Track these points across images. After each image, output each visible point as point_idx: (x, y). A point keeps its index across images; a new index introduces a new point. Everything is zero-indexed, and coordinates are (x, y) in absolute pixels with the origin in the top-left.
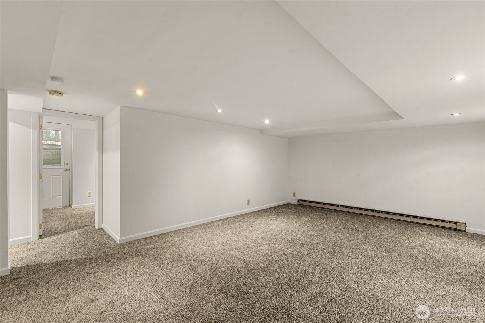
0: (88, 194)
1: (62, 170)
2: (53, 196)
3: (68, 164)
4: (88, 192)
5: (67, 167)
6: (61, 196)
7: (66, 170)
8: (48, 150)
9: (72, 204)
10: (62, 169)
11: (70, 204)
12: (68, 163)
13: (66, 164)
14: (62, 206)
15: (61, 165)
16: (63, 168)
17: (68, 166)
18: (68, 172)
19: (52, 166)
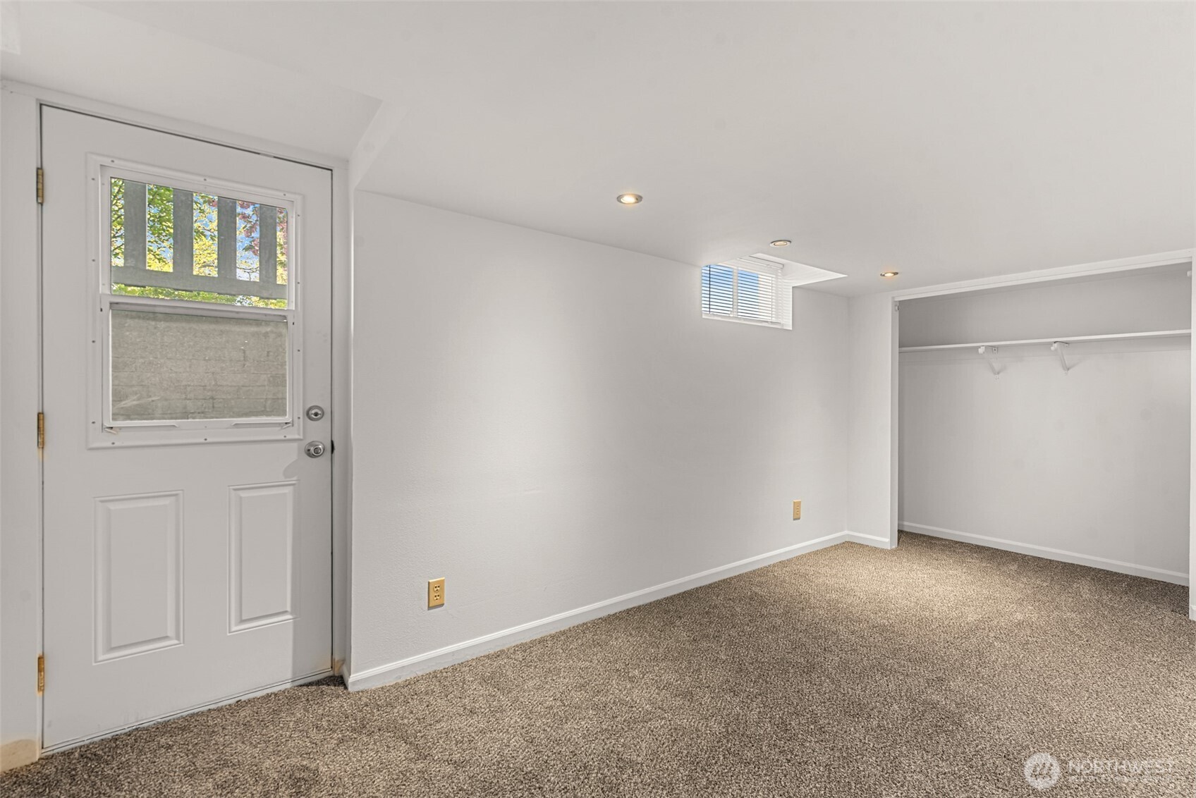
0: (432, 594)
1: (292, 453)
2: (242, 621)
3: (328, 415)
4: (430, 581)
5: (318, 433)
6: (285, 612)
7: (316, 450)
8: (213, 326)
9: (345, 660)
10: (295, 445)
11: (337, 657)
12: (326, 406)
13: (313, 414)
14: (289, 675)
15: (287, 418)
16: (297, 437)
17: (323, 424)
18: (324, 461)
19: (237, 425)
